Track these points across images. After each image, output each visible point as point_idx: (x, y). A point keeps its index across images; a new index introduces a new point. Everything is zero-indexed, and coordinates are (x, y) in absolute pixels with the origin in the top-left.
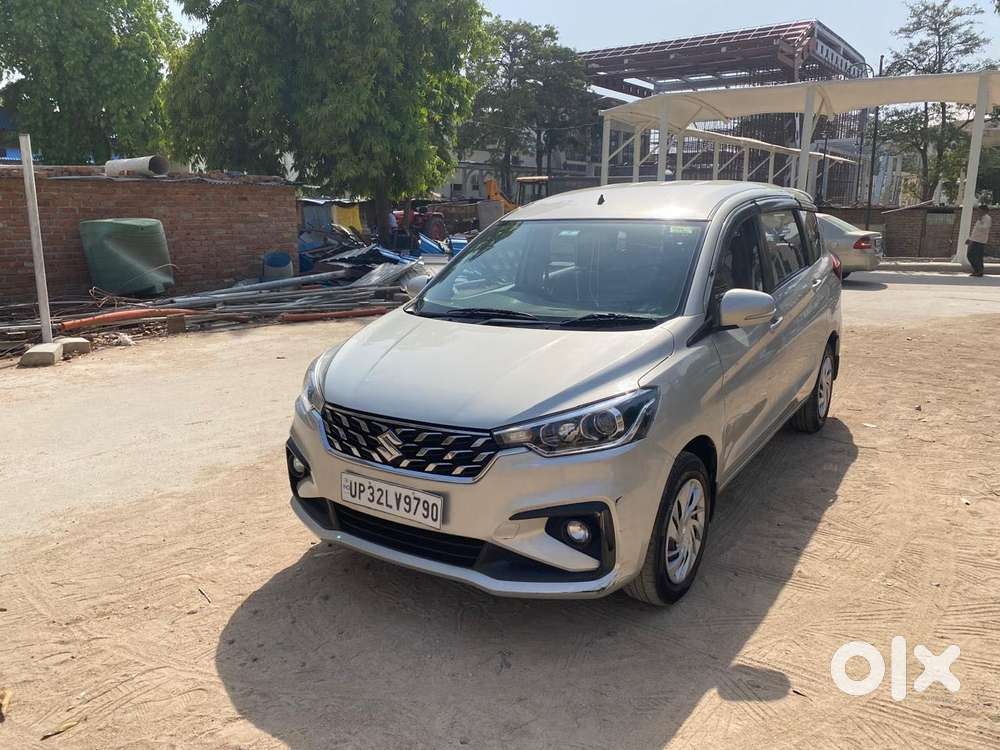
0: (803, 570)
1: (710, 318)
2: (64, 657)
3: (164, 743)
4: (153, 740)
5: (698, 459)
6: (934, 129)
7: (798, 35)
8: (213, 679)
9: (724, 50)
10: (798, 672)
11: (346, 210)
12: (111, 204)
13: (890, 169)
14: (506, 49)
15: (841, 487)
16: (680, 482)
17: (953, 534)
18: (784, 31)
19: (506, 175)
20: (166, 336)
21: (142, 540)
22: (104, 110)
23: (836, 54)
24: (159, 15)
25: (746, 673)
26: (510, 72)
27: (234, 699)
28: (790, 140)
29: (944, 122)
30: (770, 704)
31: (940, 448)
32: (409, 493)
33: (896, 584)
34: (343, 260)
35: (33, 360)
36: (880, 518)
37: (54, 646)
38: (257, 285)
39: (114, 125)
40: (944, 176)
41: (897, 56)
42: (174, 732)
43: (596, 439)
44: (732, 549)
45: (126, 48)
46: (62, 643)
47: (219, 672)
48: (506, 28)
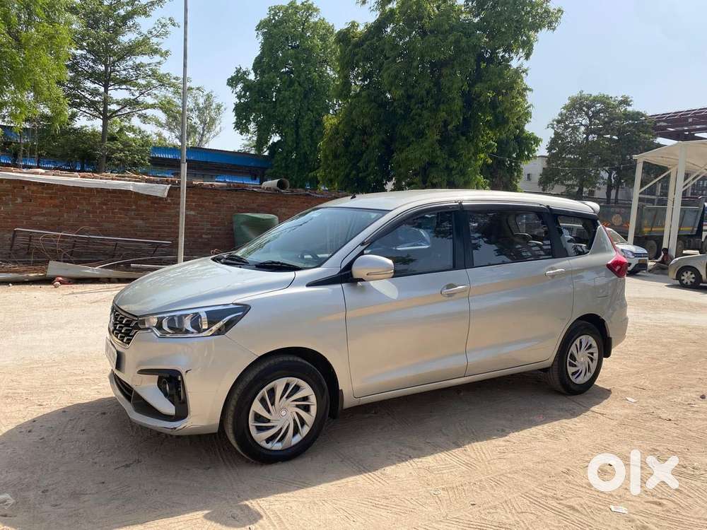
26: (589, 131)
48: (587, 99)
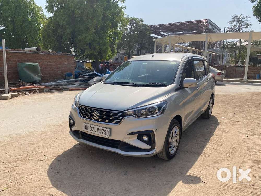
0: (205, 152)
1: (181, 85)
2: (5, 171)
3: (32, 193)
4: (29, 193)
5: (177, 121)
6: (238, 47)
7: (204, 22)
8: (46, 177)
9: (185, 25)
10: (204, 177)
11: (88, 63)
12: (26, 59)
13: (227, 57)
14: (130, 24)
15: (215, 132)
16: (172, 127)
17: (244, 144)
18: (200, 21)
19: (129, 56)
20: (39, 93)
21: (29, 142)
22: (25, 37)
23: (213, 28)
24: (41, 13)
25: (190, 177)
26: (131, 30)
27: (52, 183)
28: (202, 49)
29: (241, 45)
30: (196, 185)
31: (241, 123)
32: (101, 128)
33: (229, 156)
34: (86, 75)
35: (3, 98)
36: (225, 140)
37: (3, 169)
38: (63, 81)
39: (28, 40)
40: (241, 59)
41: (229, 28)
42: (35, 190)
43: (151, 114)
44: (187, 146)
45: (32, 21)
46: (6, 168)
47: (48, 175)
48: (130, 19)
